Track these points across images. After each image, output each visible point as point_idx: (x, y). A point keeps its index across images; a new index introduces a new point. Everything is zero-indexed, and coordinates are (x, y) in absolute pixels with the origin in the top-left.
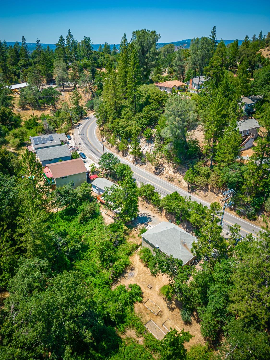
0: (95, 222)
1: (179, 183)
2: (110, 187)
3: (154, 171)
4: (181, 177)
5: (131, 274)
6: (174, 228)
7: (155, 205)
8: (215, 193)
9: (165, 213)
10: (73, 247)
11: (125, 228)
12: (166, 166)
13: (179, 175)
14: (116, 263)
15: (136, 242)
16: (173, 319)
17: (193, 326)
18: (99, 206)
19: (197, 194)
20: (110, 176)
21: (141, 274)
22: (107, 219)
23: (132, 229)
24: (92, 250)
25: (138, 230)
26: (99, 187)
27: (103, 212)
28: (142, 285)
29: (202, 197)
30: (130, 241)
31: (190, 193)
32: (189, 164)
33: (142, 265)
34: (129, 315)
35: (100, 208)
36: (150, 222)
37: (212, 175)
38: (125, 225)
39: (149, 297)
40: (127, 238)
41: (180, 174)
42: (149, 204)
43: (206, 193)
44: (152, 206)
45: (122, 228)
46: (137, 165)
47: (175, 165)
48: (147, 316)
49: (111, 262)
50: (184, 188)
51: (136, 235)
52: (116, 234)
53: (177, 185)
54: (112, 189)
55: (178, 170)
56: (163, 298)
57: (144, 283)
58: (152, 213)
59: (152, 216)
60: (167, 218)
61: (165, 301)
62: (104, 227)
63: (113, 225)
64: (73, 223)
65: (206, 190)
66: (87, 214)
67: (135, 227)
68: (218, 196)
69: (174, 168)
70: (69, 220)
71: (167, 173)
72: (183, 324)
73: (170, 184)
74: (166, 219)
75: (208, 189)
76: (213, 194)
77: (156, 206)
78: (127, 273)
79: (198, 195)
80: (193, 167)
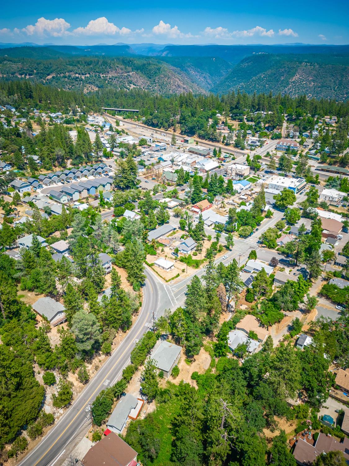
1: (101, 362)
16: (198, 359)
19: (112, 350)
29: (115, 347)
41: (94, 359)
42: (132, 378)
43: (114, 344)
44: (134, 375)
46: (72, 403)
47: (86, 361)
50: (106, 358)
53: (103, 364)
65: (111, 343)
68: (117, 336)
72: (199, 355)
73: (100, 370)
76: (115, 339)
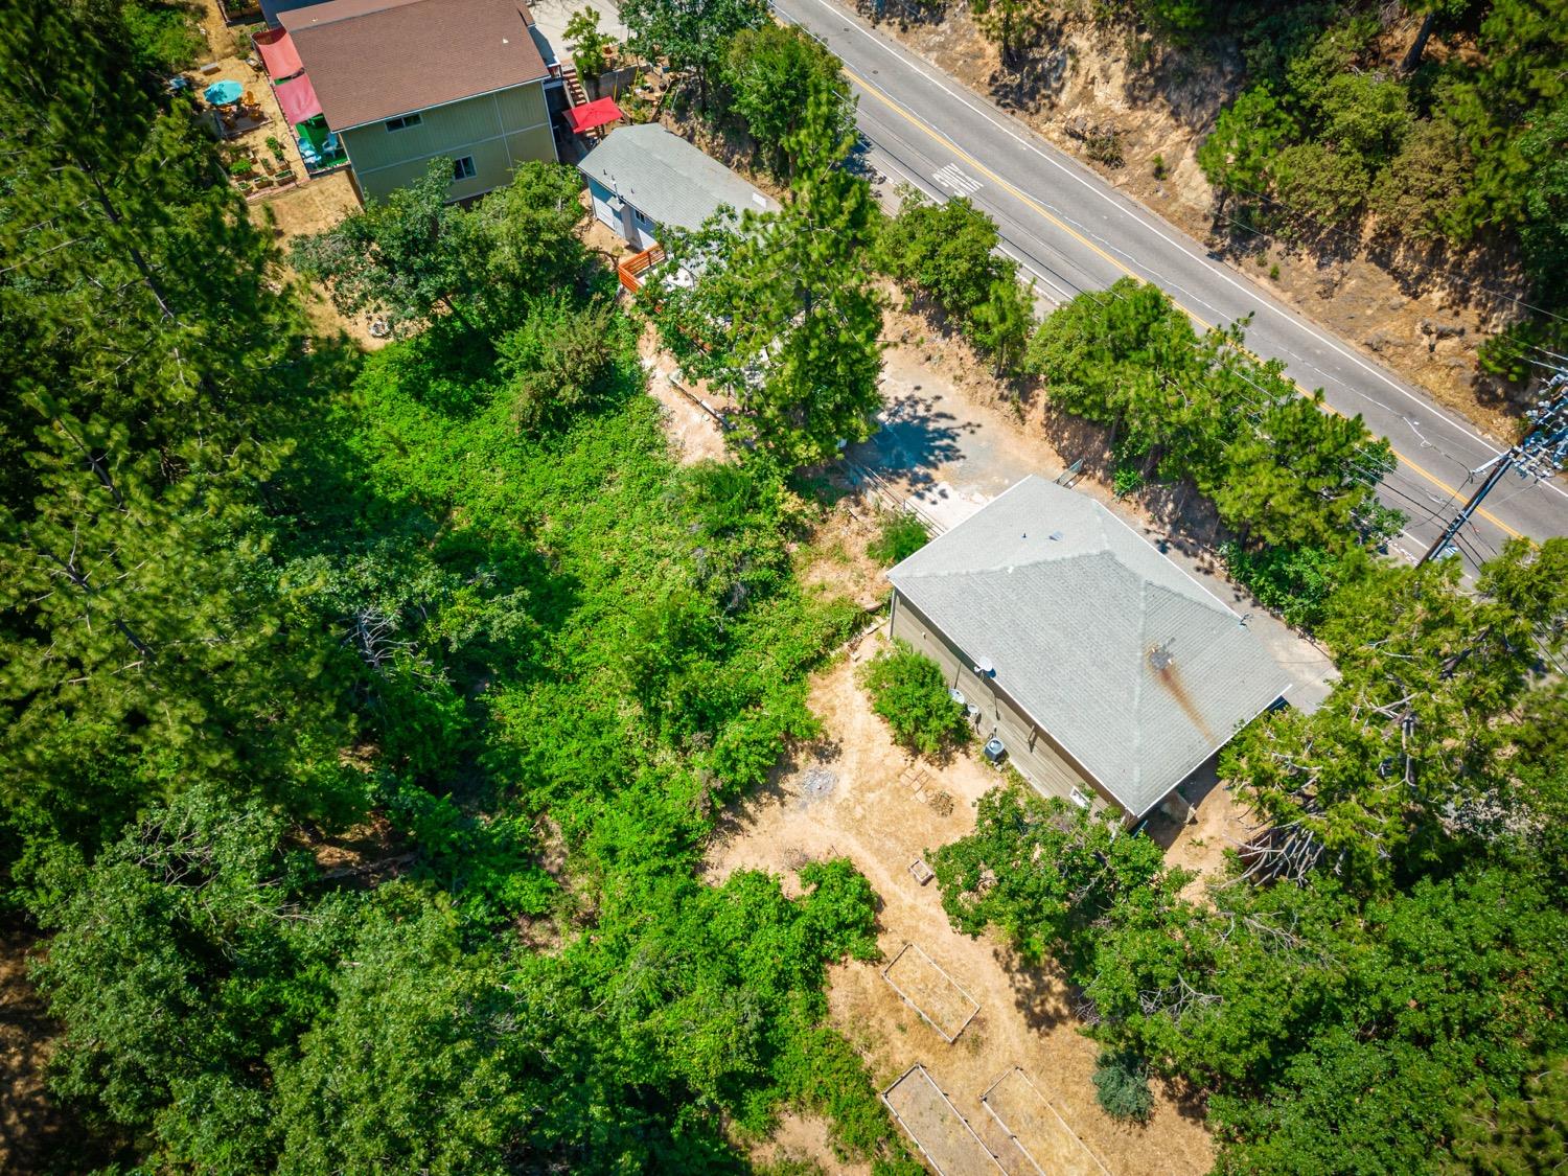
0: (610, 437)
1: (1156, 183)
2: (695, 228)
3: (994, 78)
4: (1177, 136)
5: (819, 782)
6: (1107, 556)
7: (983, 351)
8: (1397, 275)
9: (1049, 409)
10: (473, 627)
11: (792, 503)
12: (1080, 41)
13: (1161, 119)
14: (734, 732)
15: (852, 588)
16: (1042, 1069)
17: (1154, 1131)
18: (635, 331)
19: (1268, 269)
20: (703, 110)
21: (871, 790)
22: (684, 419)
23: (832, 503)
24: (597, 618)
25: (865, 513)
26: (629, 198)
27: (659, 373)
28: (877, 852)
29: (1297, 292)
30: (814, 579)
31: (1219, 256)
32: (1255, 42)
33: (883, 733)
34: (799, 1045)
35: (642, 343)
36: (945, 465)
37: (1418, 150)
38: (792, 484)
39: (916, 929)
40: (801, 560)
41: (1175, 114)
42: (947, 334)
43: (1333, 269)
44: (966, 352)
45: (769, 501)
46: (883, 26)
47: (1146, 36)
48: (897, 1039)
49: (702, 721)
50: (1186, 219)
51: (857, 547)
52: (733, 547)
53: (1139, 193)
54: (704, 240)
55: (1162, 83)
56: (996, 954)
57: (890, 844)
58: (964, 399)
59: (962, 420)
60: (1055, 438)
61: (1007, 969)
62: (664, 473)
63: (717, 485)
64: (483, 430)
65: (1336, 245)
66: (561, 383)
67: (847, 494)
68: (1416, 296)
69: (1133, 65)
70: (462, 411)
71: (1086, 96)
72: (1098, 1109)
73: (1090, 181)
74: (1047, 445)
75: (1356, 239)
76: (1386, 276)
77: (993, 356)
78: (796, 769)
79: (1274, 276)
80: (1281, 64)
